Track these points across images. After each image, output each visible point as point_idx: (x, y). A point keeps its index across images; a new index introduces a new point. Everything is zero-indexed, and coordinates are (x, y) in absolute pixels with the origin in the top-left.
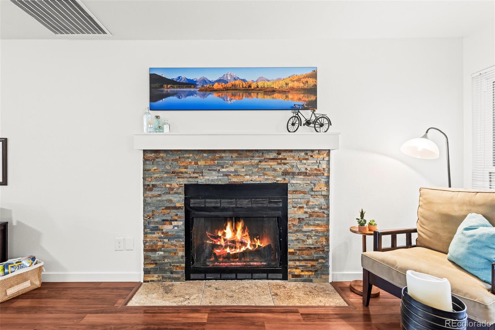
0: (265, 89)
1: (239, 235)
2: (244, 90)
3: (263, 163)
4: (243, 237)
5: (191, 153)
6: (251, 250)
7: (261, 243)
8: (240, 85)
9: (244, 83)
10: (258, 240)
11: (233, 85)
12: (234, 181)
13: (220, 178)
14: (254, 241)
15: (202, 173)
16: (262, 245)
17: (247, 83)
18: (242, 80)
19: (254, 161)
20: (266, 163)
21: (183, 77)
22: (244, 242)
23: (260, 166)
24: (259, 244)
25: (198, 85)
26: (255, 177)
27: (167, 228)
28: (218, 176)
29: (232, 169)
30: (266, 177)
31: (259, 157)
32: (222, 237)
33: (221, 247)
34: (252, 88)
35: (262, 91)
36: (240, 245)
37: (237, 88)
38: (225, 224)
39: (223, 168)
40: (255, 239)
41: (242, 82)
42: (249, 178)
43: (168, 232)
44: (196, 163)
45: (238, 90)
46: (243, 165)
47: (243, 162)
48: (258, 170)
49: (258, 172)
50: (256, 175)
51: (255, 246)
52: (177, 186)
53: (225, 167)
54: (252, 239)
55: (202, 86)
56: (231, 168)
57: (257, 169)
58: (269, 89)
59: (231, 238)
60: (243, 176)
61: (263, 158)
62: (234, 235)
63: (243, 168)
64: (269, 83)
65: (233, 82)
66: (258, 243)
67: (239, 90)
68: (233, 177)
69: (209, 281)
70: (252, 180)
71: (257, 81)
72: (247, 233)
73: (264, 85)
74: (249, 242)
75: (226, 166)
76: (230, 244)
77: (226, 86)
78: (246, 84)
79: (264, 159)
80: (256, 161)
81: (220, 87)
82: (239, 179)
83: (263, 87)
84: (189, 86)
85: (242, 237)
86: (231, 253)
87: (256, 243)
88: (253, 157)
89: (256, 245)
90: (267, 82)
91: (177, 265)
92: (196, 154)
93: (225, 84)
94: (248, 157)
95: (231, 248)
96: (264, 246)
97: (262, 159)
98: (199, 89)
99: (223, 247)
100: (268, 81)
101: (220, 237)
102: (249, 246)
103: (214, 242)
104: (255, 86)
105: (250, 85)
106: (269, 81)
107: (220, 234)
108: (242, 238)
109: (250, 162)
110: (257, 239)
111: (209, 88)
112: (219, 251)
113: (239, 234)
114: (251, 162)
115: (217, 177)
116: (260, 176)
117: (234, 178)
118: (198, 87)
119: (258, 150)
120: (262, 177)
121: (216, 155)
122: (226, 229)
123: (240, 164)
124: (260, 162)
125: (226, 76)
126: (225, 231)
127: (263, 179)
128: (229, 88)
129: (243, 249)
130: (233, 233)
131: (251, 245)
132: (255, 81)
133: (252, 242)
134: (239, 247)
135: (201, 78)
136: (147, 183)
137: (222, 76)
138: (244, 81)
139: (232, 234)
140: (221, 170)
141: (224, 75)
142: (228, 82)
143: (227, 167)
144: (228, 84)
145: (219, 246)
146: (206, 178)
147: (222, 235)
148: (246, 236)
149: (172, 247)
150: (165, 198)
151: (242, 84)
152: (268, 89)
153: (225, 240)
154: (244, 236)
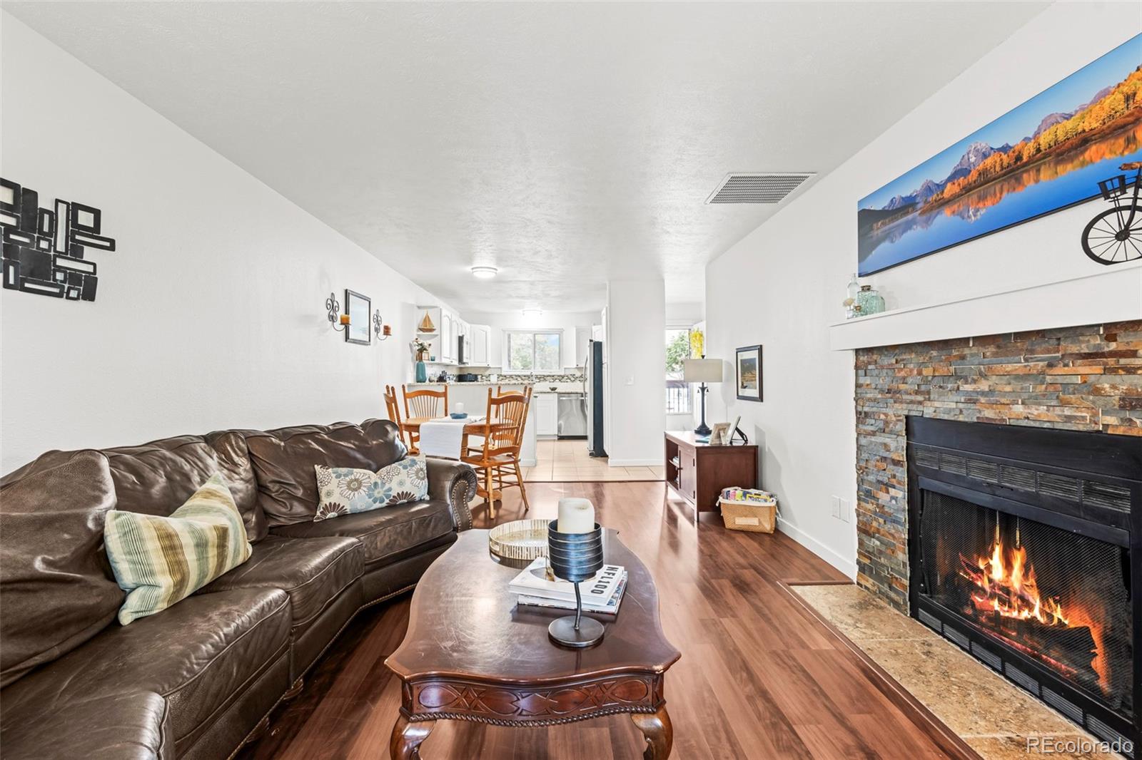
0: (1058, 148)
1: (1016, 580)
2: (1004, 175)
3: (1059, 370)
4: (1025, 587)
5: (912, 352)
6: (1042, 624)
7: (1066, 617)
8: (995, 167)
9: (1004, 157)
10: (1057, 606)
11: (980, 174)
12: (987, 416)
13: (961, 406)
14: (1050, 607)
15: (929, 393)
16: (1066, 622)
17: (1011, 153)
18: (999, 150)
19: (1036, 365)
20: (1066, 368)
21: (896, 197)
22: (1026, 598)
23: (1051, 377)
24: (1061, 617)
25: (918, 203)
26: (1037, 410)
27: (883, 497)
28: (957, 402)
29: (984, 386)
30: (1067, 412)
31: (1049, 352)
32: (985, 572)
33: (982, 592)
34: (1025, 159)
35: (1050, 156)
36: (1019, 602)
37: (989, 176)
38: (990, 547)
39: (966, 382)
40: (1051, 601)
41: (1001, 155)
42: (1022, 410)
43: (884, 506)
44: (920, 373)
45: (992, 181)
46: (1008, 374)
47: (1009, 367)
48: (1046, 388)
49: (1044, 395)
50: (1040, 404)
51: (1050, 617)
52: (894, 419)
53: (970, 380)
54: (1044, 599)
55: (926, 202)
56: (983, 381)
57: (1044, 386)
58: (1070, 141)
59: (1001, 580)
60: (1008, 404)
61: (1059, 355)
62: (1007, 576)
63: (1010, 384)
64: (1069, 125)
65: (981, 167)
66: (1058, 614)
67: (995, 179)
68: (985, 407)
69: (949, 643)
70: (1028, 418)
71: (1037, 134)
72: (1032, 581)
73: (1056, 135)
74: (1037, 604)
75: (973, 379)
76: (1001, 593)
77: (966, 183)
78: (1008, 156)
79: (1063, 355)
80: (1041, 364)
81: (956, 189)
82: (997, 411)
83: (1052, 144)
84: (906, 211)
85: (1022, 585)
86: (1002, 614)
87: (1052, 611)
88: (1032, 352)
89: (1053, 616)
90: (1066, 121)
91: (897, 576)
92: (921, 352)
93: (965, 178)
94: (1020, 355)
95: (1003, 602)
96: (1072, 626)
97: (1055, 357)
98: (919, 212)
99: (987, 594)
100: (1067, 119)
101: (982, 572)
102: (1036, 612)
103: (972, 578)
104: (1033, 151)
105: (1020, 152)
106: (1071, 116)
107: (982, 566)
108: (1023, 587)
109: (1025, 366)
110: (1056, 602)
111: (936, 201)
112: (980, 600)
113: (1016, 576)
114: (1029, 368)
115: (955, 404)
116: (1051, 408)
117: (988, 408)
118: (919, 206)
119: (1044, 330)
120: (1058, 411)
121: (952, 353)
122: (991, 559)
123: (1002, 374)
124: (1050, 365)
125: (966, 157)
126: (991, 562)
127: (1059, 416)
128: (973, 185)
129: (1025, 614)
130: (1006, 572)
131: (1042, 612)
132: (1031, 136)
133: (1043, 606)
134: (1016, 606)
135: (923, 186)
136: (860, 409)
137: (958, 163)
138: (1005, 149)
139: (1004, 573)
140: (961, 388)
141: (963, 156)
142: (970, 171)
143: (974, 381)
144: (970, 177)
145: (981, 591)
146: (937, 404)
147: (985, 568)
148: (1031, 586)
149: (889, 537)
150: (880, 439)
151: (1001, 160)
152: (1068, 144)
153: (990, 581)
154: (1027, 586)
